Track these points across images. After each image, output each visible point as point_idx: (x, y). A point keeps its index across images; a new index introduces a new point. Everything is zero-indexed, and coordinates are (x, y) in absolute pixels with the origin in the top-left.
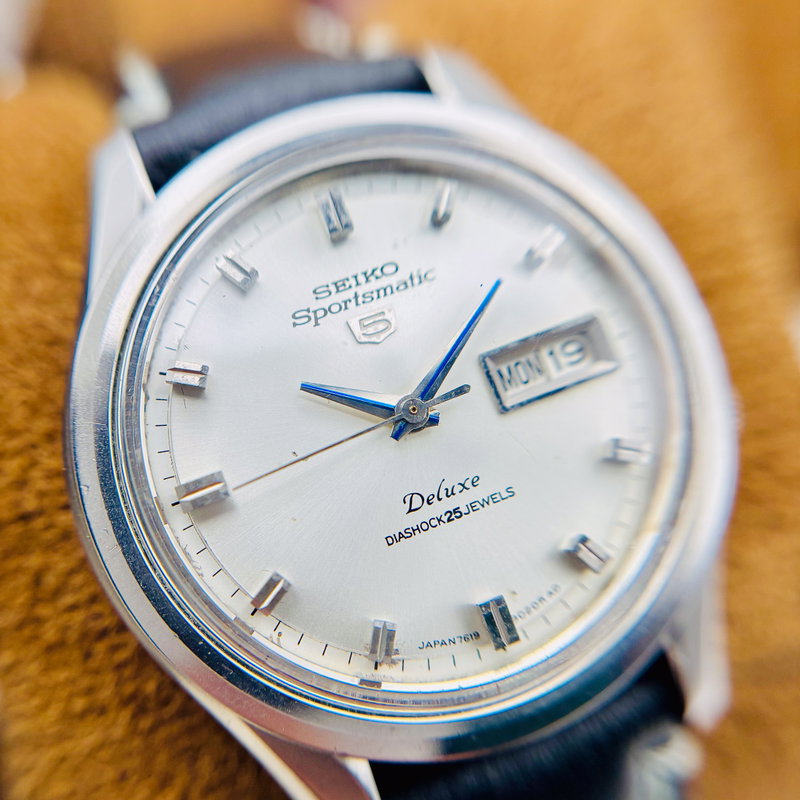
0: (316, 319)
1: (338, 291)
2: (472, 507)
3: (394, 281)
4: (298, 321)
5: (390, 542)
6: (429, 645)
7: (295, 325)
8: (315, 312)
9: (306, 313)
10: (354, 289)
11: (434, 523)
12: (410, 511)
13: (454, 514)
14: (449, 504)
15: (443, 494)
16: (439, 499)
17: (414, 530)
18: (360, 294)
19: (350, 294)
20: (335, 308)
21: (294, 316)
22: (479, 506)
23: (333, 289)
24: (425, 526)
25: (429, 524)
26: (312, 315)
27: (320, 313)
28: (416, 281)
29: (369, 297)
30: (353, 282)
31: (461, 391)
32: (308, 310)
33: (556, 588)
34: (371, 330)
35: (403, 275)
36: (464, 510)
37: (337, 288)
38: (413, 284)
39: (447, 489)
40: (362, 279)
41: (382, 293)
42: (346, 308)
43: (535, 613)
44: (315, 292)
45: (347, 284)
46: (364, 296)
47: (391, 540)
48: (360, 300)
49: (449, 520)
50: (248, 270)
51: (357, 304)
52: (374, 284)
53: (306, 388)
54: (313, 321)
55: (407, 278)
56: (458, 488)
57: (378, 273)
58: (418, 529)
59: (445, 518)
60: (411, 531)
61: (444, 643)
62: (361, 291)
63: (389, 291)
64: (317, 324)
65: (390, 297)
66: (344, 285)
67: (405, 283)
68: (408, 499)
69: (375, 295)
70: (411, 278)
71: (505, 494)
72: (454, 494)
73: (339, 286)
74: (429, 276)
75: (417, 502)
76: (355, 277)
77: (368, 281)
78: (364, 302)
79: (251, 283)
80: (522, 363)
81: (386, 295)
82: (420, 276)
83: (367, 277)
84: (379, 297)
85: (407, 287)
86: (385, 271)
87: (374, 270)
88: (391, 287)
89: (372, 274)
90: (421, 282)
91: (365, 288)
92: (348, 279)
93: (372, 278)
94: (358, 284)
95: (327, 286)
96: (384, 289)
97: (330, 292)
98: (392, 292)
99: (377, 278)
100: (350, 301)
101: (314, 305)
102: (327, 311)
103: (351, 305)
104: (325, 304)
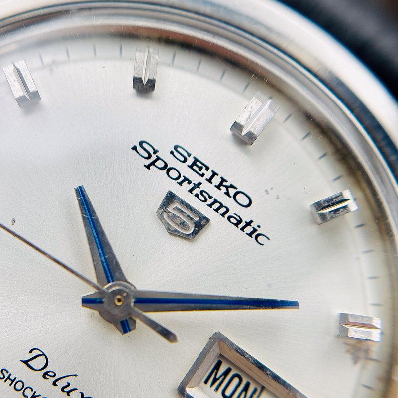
0: (153, 163)
1: (191, 167)
3: (234, 209)
4: (139, 149)
7: (135, 148)
8: (158, 158)
9: (151, 151)
10: (203, 180)
11: (28, 392)
12: (26, 362)
15: (61, 383)
16: (54, 383)
17: (9, 378)
18: (202, 187)
19: (195, 178)
20: (174, 174)
21: (141, 144)
23: (190, 161)
24: (19, 386)
25: (24, 388)
26: (154, 157)
27: (160, 164)
28: (249, 229)
29: (204, 196)
30: (208, 174)
31: (167, 334)
32: (155, 152)
35: (246, 215)
37: (194, 164)
38: (242, 229)
39: (69, 384)
40: (216, 180)
41: (217, 206)
42: (180, 183)
44: (176, 147)
45: (204, 170)
46: (202, 192)
48: (197, 191)
51: (191, 191)
52: (220, 195)
54: (148, 162)
55: (245, 219)
57: (232, 191)
58: (13, 381)
60: (7, 375)
62: (206, 186)
63: (223, 210)
64: (148, 167)
65: (217, 215)
66: (201, 169)
67: (240, 222)
68: (35, 353)
69: (210, 201)
70: (249, 224)
72: (68, 393)
73: (197, 165)
74: (260, 238)
75: (38, 363)
76: (214, 174)
77: (218, 187)
78: (197, 195)
79: (145, 87)
80: (241, 380)
81: (217, 210)
82: (255, 230)
83: (221, 184)
84: (210, 206)
85: (237, 225)
86: (239, 197)
87: (232, 186)
88: (228, 211)
89: (227, 187)
90: (250, 235)
91: (209, 188)
92: (207, 169)
93: (224, 189)
94: (210, 180)
95: (189, 155)
96: (221, 206)
97: (185, 160)
98: (223, 215)
99: (227, 193)
100: (189, 182)
101: (164, 154)
102: (167, 169)
103: (186, 186)
104: (172, 162)
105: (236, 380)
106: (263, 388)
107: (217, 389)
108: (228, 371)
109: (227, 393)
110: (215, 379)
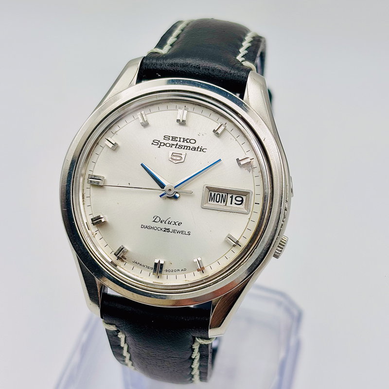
0: (160, 145)
1: (172, 140)
2: (174, 231)
3: (192, 146)
4: (154, 143)
6: (136, 263)
7: (152, 144)
9: (158, 142)
10: (178, 142)
11: (159, 229)
12: (154, 221)
13: (167, 230)
14: (167, 226)
15: (167, 222)
16: (165, 223)
18: (179, 144)
19: (175, 143)
20: (168, 145)
21: (153, 141)
22: (176, 232)
23: (171, 138)
25: (157, 229)
26: (159, 143)
27: (162, 144)
28: (199, 149)
29: (181, 147)
30: (178, 139)
32: (159, 141)
33: (185, 270)
34: (174, 158)
35: (196, 146)
36: (171, 230)
38: (197, 150)
39: (169, 221)
40: (182, 140)
41: (186, 147)
42: (171, 147)
43: (174, 273)
44: (164, 136)
45: (176, 139)
47: (143, 227)
48: (178, 146)
49: (164, 231)
50: (145, 120)
51: (176, 147)
52: (185, 144)
53: (142, 165)
56: (173, 223)
58: (153, 228)
59: (163, 230)
60: (151, 227)
61: (141, 265)
64: (159, 147)
66: (175, 139)
67: (195, 148)
68: (155, 217)
69: (183, 147)
71: (187, 233)
72: (170, 224)
73: (174, 139)
74: (204, 150)
75: (158, 220)
76: (180, 138)
77: (183, 142)
78: (178, 148)
79: (145, 125)
80: (220, 195)
81: (187, 149)
82: (201, 149)
84: (184, 149)
85: (195, 150)
86: (191, 141)
87: (188, 139)
88: (190, 147)
89: (186, 140)
90: (200, 151)
91: (181, 143)
92: (177, 138)
93: (185, 141)
94: (180, 141)
97: (169, 139)
98: (189, 149)
99: (187, 142)
100: (174, 145)
101: (162, 141)
102: (165, 144)
103: (174, 147)
104: (166, 142)
105: (218, 196)
106: (227, 194)
107: (214, 201)
108: (215, 194)
109: (218, 201)
110: (212, 198)
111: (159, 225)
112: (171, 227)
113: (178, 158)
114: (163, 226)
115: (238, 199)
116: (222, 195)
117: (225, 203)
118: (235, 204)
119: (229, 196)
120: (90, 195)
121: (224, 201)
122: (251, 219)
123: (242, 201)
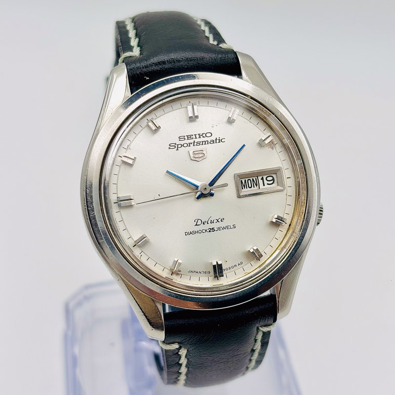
0: (178, 148)
1: (188, 139)
2: (219, 229)
3: (209, 139)
4: (171, 147)
5: (186, 234)
6: (192, 272)
7: (169, 148)
8: (178, 145)
10: (194, 140)
11: (204, 231)
12: (196, 225)
13: (213, 230)
14: (211, 226)
15: (209, 222)
16: (208, 224)
19: (192, 141)
21: (170, 145)
22: (221, 229)
23: (186, 138)
24: (200, 232)
25: (202, 231)
26: (176, 146)
27: (180, 146)
28: (218, 141)
29: (199, 143)
30: (194, 137)
31: (224, 185)
32: (175, 144)
33: (242, 263)
34: (196, 156)
35: (213, 138)
36: (216, 229)
38: (216, 142)
39: (211, 221)
40: (198, 136)
41: (204, 143)
42: (190, 146)
43: (232, 270)
44: (179, 138)
46: (197, 143)
47: (187, 234)
48: (195, 144)
49: (209, 231)
50: (158, 126)
51: (194, 145)
52: (202, 139)
53: (168, 172)
54: (176, 149)
56: (215, 221)
57: (204, 135)
58: (197, 232)
59: (208, 231)
60: (195, 232)
61: (197, 272)
62: (196, 140)
63: (207, 142)
64: (177, 150)
66: (191, 137)
67: (213, 141)
68: (196, 221)
69: (201, 143)
70: (216, 140)
71: (232, 227)
72: (213, 223)
73: (189, 137)
74: (222, 141)
75: (199, 221)
76: (195, 135)
77: (200, 137)
78: (196, 145)
80: (250, 180)
81: (205, 144)
82: (219, 140)
83: (200, 136)
84: (202, 144)
85: (214, 143)
86: (207, 135)
87: (203, 134)
88: (208, 141)
89: (202, 135)
90: (219, 142)
91: (198, 140)
92: (192, 135)
94: (196, 138)
95: (184, 136)
96: (205, 142)
97: (185, 139)
98: (208, 144)
99: (203, 137)
100: (191, 143)
101: (178, 142)
102: (182, 146)
103: (191, 145)
104: (182, 143)
105: (249, 181)
106: (257, 177)
107: (247, 188)
108: (245, 180)
109: (250, 186)
110: (244, 186)
111: (202, 227)
112: (215, 226)
113: (200, 156)
114: (207, 227)
115: (269, 179)
116: (253, 179)
117: (258, 186)
118: (268, 184)
119: (260, 178)
120: (122, 218)
121: (256, 185)
122: (288, 195)
123: (273, 180)
